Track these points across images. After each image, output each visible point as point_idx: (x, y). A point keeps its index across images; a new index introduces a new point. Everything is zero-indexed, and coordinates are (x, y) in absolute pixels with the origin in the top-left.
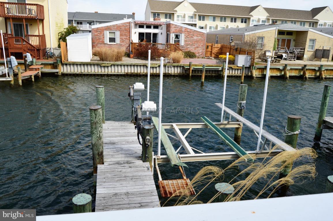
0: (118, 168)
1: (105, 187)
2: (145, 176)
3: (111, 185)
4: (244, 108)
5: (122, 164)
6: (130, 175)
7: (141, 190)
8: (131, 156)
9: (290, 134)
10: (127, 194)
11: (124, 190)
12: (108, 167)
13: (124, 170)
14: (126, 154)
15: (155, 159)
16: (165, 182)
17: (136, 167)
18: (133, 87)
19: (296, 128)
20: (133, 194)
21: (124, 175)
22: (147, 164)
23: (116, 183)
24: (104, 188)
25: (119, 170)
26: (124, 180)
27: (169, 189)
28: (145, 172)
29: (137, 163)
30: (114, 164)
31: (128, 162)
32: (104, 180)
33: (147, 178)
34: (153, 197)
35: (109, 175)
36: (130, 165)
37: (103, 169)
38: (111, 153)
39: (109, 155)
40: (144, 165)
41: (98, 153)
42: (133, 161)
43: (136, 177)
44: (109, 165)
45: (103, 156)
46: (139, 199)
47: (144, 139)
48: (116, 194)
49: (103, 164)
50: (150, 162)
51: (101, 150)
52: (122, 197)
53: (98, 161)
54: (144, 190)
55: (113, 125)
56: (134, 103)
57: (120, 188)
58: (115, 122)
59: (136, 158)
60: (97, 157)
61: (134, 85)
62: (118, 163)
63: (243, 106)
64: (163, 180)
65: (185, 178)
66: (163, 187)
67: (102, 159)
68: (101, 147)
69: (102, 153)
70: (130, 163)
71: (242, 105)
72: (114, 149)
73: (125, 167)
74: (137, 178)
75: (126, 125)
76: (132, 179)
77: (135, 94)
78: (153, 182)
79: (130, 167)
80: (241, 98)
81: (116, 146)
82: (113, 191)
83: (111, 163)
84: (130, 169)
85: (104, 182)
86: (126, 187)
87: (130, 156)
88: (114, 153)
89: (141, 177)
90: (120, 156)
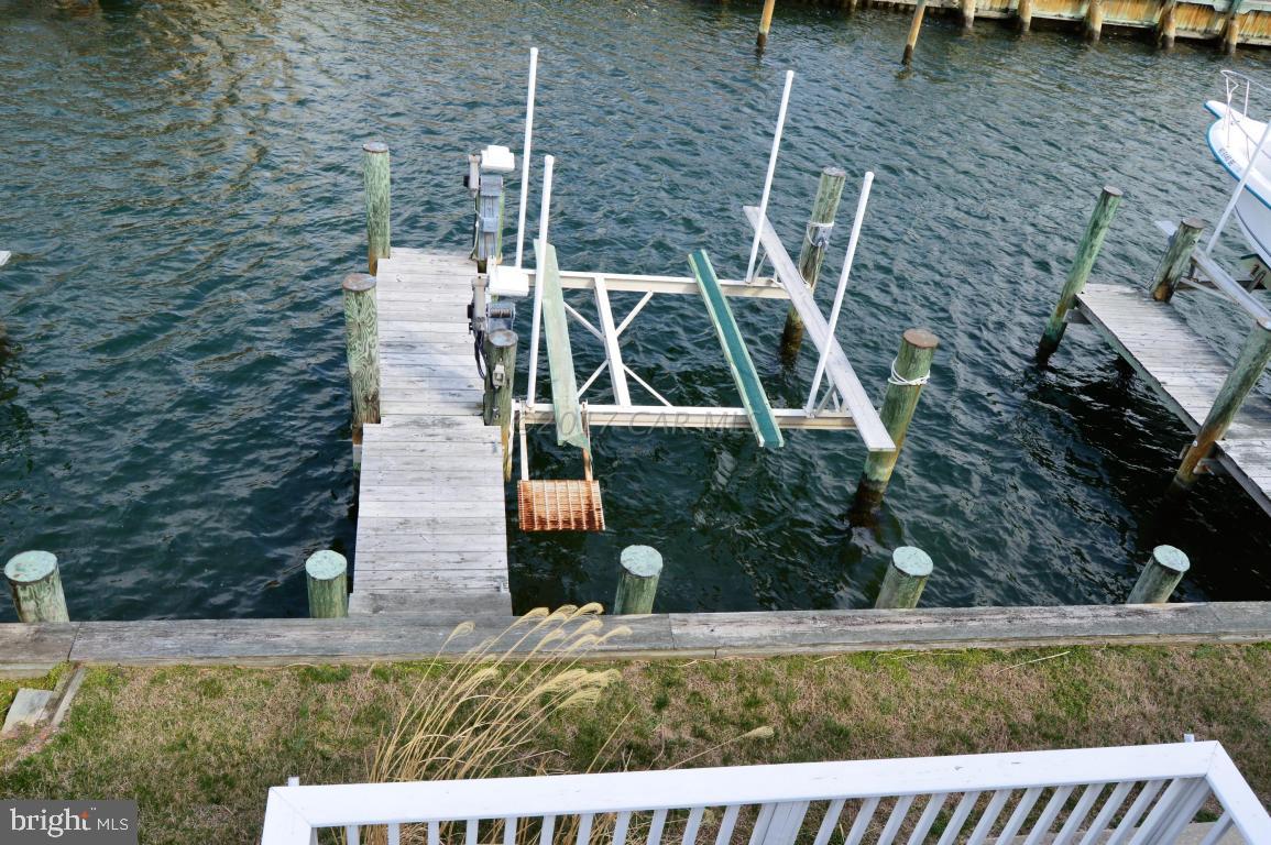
0: (418, 439)
1: (382, 498)
2: (485, 471)
3: (395, 492)
4: (824, 245)
5: (427, 426)
6: (443, 464)
7: (467, 514)
8: (456, 398)
9: (898, 383)
10: (433, 523)
11: (426, 514)
12: (390, 432)
13: (432, 448)
14: (442, 391)
15: (517, 412)
16: (536, 484)
17: (465, 440)
18: (478, 158)
19: (916, 369)
20: (446, 525)
21: (429, 464)
22: (495, 432)
23: (408, 490)
24: (378, 500)
25: (420, 446)
26: (429, 480)
27: (541, 509)
28: (484, 458)
29: (468, 426)
30: (407, 425)
31: (445, 423)
32: (380, 477)
33: (489, 480)
34: (492, 538)
35: (393, 463)
36: (450, 432)
37: (378, 438)
38: (401, 385)
39: (396, 389)
40: (485, 436)
41: (366, 397)
42: (459, 419)
43: (459, 475)
44: (395, 426)
45: (378, 403)
46: (460, 540)
47: (490, 369)
48: (405, 523)
49: (378, 421)
50: (504, 425)
51: (372, 390)
52: (418, 531)
53: (364, 414)
54: (474, 515)
55: (415, 268)
56: (482, 208)
57: (417, 505)
58: (422, 256)
59: (469, 408)
60: (362, 405)
61: (483, 152)
62: (418, 423)
63: (822, 239)
64: (531, 478)
65: (589, 475)
66: (526, 501)
67: (377, 409)
68: (373, 382)
69: (375, 397)
70: (449, 426)
71: (820, 235)
72: (412, 370)
73: (437, 439)
74: (461, 478)
75: (452, 270)
76: (449, 479)
77: (485, 179)
78: (500, 493)
79: (449, 439)
80: (818, 213)
81: (420, 359)
82: (398, 513)
83: (400, 420)
84: (448, 444)
85: (379, 483)
86: (433, 501)
87: (451, 398)
88: (412, 386)
89: (472, 475)
90: (426, 396)
